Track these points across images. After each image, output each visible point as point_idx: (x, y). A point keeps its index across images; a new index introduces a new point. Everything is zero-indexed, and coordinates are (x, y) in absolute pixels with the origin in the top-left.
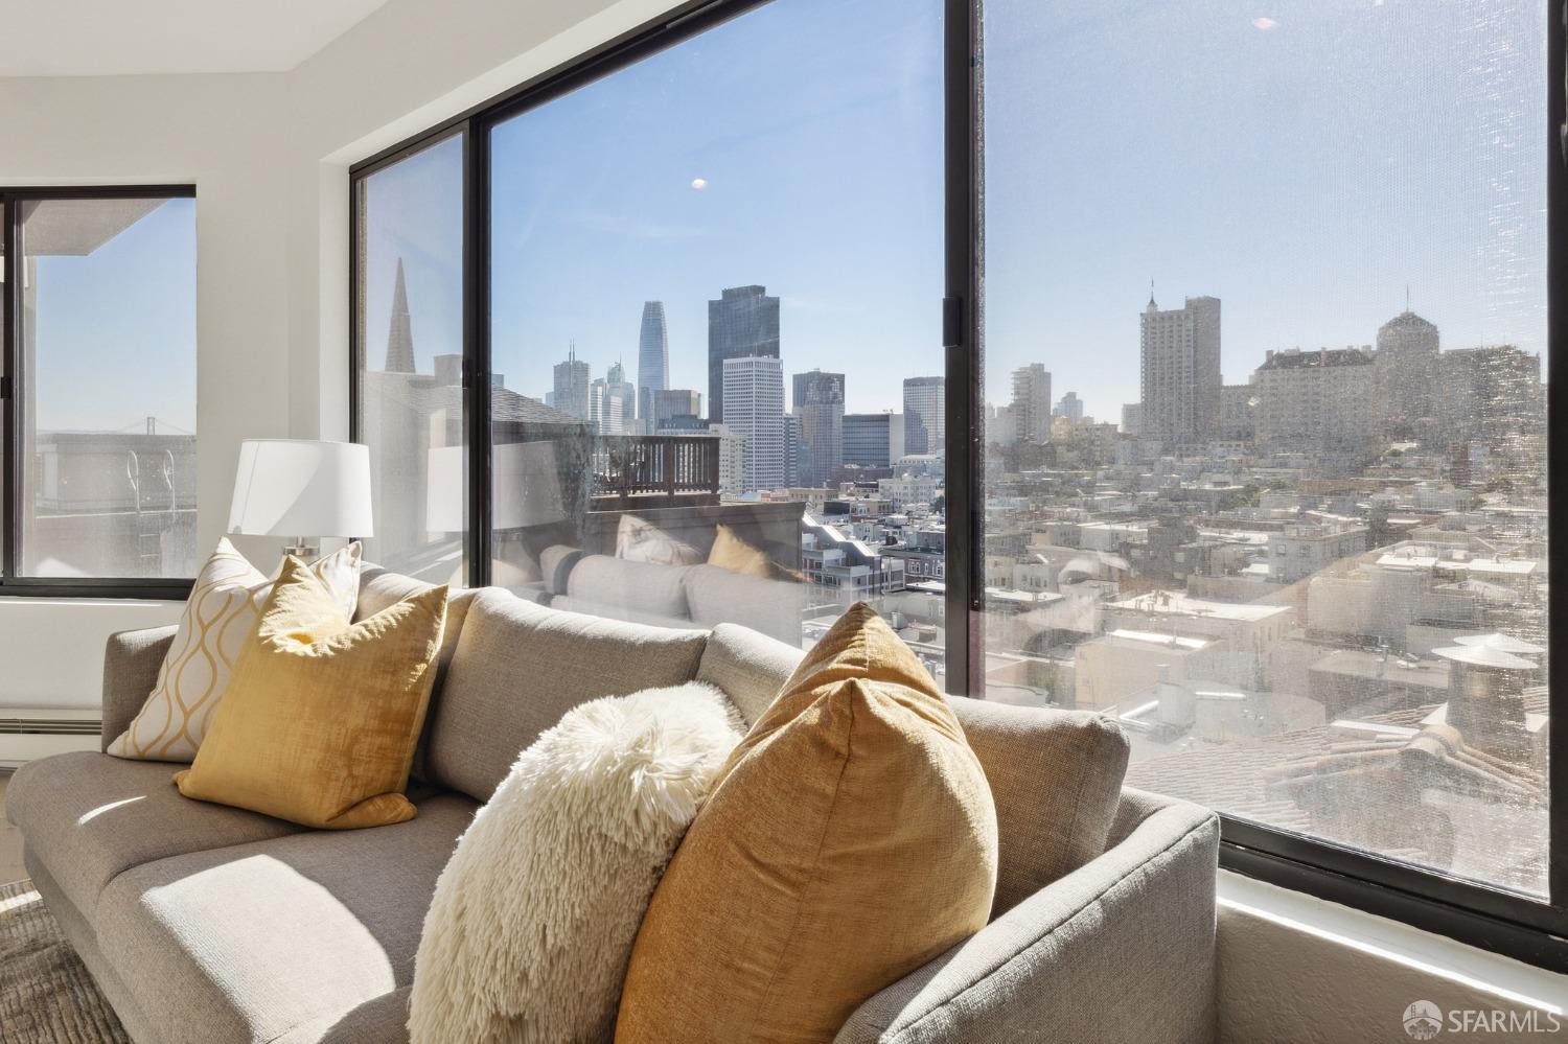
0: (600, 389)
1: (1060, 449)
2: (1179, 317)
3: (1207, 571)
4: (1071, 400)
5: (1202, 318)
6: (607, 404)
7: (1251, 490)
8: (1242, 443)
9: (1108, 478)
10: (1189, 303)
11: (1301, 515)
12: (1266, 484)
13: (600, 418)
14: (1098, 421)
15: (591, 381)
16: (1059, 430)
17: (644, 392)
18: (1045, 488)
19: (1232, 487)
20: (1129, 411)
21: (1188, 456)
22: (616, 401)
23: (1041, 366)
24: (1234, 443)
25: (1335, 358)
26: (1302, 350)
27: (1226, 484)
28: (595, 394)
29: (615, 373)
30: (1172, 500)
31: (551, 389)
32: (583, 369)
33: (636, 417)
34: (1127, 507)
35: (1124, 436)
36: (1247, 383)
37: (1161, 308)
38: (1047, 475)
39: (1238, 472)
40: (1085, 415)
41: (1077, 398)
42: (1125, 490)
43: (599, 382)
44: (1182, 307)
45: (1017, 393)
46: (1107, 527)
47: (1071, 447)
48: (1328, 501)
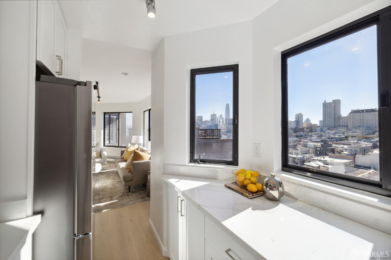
0: (218, 118)
1: (305, 129)
2: (331, 104)
3: (334, 153)
4: (308, 119)
5: (336, 103)
6: (219, 121)
7: (347, 137)
8: (345, 128)
9: (315, 134)
10: (333, 101)
11: (357, 142)
12: (350, 136)
13: (218, 124)
14: (313, 123)
15: (217, 117)
16: (305, 125)
17: (226, 119)
18: (301, 136)
19: (342, 137)
20: (320, 122)
21: (333, 130)
22: (221, 120)
23: (301, 113)
24: (343, 128)
25: (368, 111)
26: (360, 109)
27: (341, 136)
28: (217, 119)
29: (221, 116)
30: (328, 139)
31: (210, 119)
32: (215, 115)
33: (225, 123)
34: (318, 140)
35: (319, 127)
36: (347, 116)
37: (327, 102)
38: (302, 134)
39: (344, 133)
40: (311, 122)
41: (309, 119)
42: (318, 137)
43: (218, 117)
44: (332, 101)
45: (296, 118)
46: (313, 144)
47: (307, 128)
48: (364, 140)
